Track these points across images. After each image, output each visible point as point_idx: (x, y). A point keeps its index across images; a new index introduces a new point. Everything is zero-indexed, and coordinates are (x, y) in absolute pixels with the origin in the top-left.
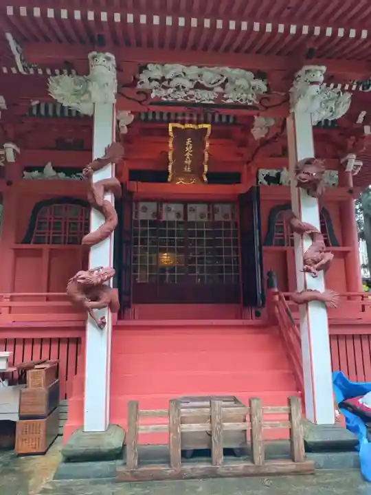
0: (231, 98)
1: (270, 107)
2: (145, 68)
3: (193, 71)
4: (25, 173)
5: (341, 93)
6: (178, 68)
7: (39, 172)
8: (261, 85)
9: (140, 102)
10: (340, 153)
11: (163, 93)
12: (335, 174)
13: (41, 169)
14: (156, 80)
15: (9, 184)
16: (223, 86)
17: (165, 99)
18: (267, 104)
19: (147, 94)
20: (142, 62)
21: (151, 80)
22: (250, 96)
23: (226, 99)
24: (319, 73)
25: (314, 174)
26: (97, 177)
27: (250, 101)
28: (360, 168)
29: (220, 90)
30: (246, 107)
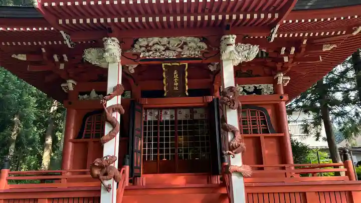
0: (186, 53)
1: (209, 57)
2: (137, 40)
3: (165, 40)
4: (79, 96)
5: (251, 46)
6: (156, 39)
7: (88, 95)
8: (204, 45)
9: (134, 60)
11: (147, 54)
12: (271, 86)
13: (89, 93)
14: (143, 46)
15: (70, 103)
16: (182, 48)
17: (148, 57)
18: (207, 56)
19: (138, 55)
20: (136, 38)
21: (141, 47)
22: (197, 52)
23: (183, 55)
24: (232, 39)
26: (109, 103)
27: (197, 55)
28: (288, 82)
29: (179, 50)
30: (194, 59)
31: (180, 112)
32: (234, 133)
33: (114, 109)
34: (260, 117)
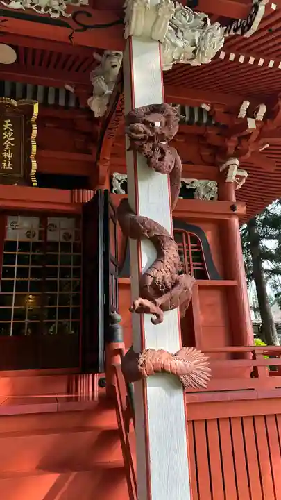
5: (209, 21)
18: (83, 19)
25: (157, 124)
27: (56, 12)
28: (244, 181)
31: (14, 222)
34: (190, 245)
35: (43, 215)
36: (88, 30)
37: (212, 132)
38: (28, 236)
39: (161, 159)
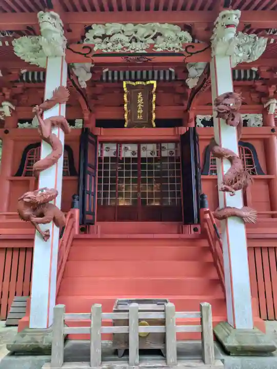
0: (161, 46)
2: (90, 28)
3: (130, 27)
4: (19, 124)
5: (257, 38)
6: (118, 26)
7: (29, 123)
8: (186, 35)
9: (85, 55)
10: (263, 100)
11: (103, 46)
12: (260, 116)
13: (30, 121)
14: (100, 37)
15: (6, 132)
17: (105, 51)
19: (90, 48)
20: (88, 23)
21: (95, 37)
22: (177, 44)
23: (156, 48)
24: (234, 16)
25: (231, 105)
26: (47, 115)
27: (177, 49)
29: (151, 41)
30: (173, 54)
31: (144, 147)
32: (231, 160)
33: (54, 123)
34: (245, 155)
35: (158, 142)
36: (193, 55)
37: (259, 84)
38: (151, 154)
39: (232, 120)
